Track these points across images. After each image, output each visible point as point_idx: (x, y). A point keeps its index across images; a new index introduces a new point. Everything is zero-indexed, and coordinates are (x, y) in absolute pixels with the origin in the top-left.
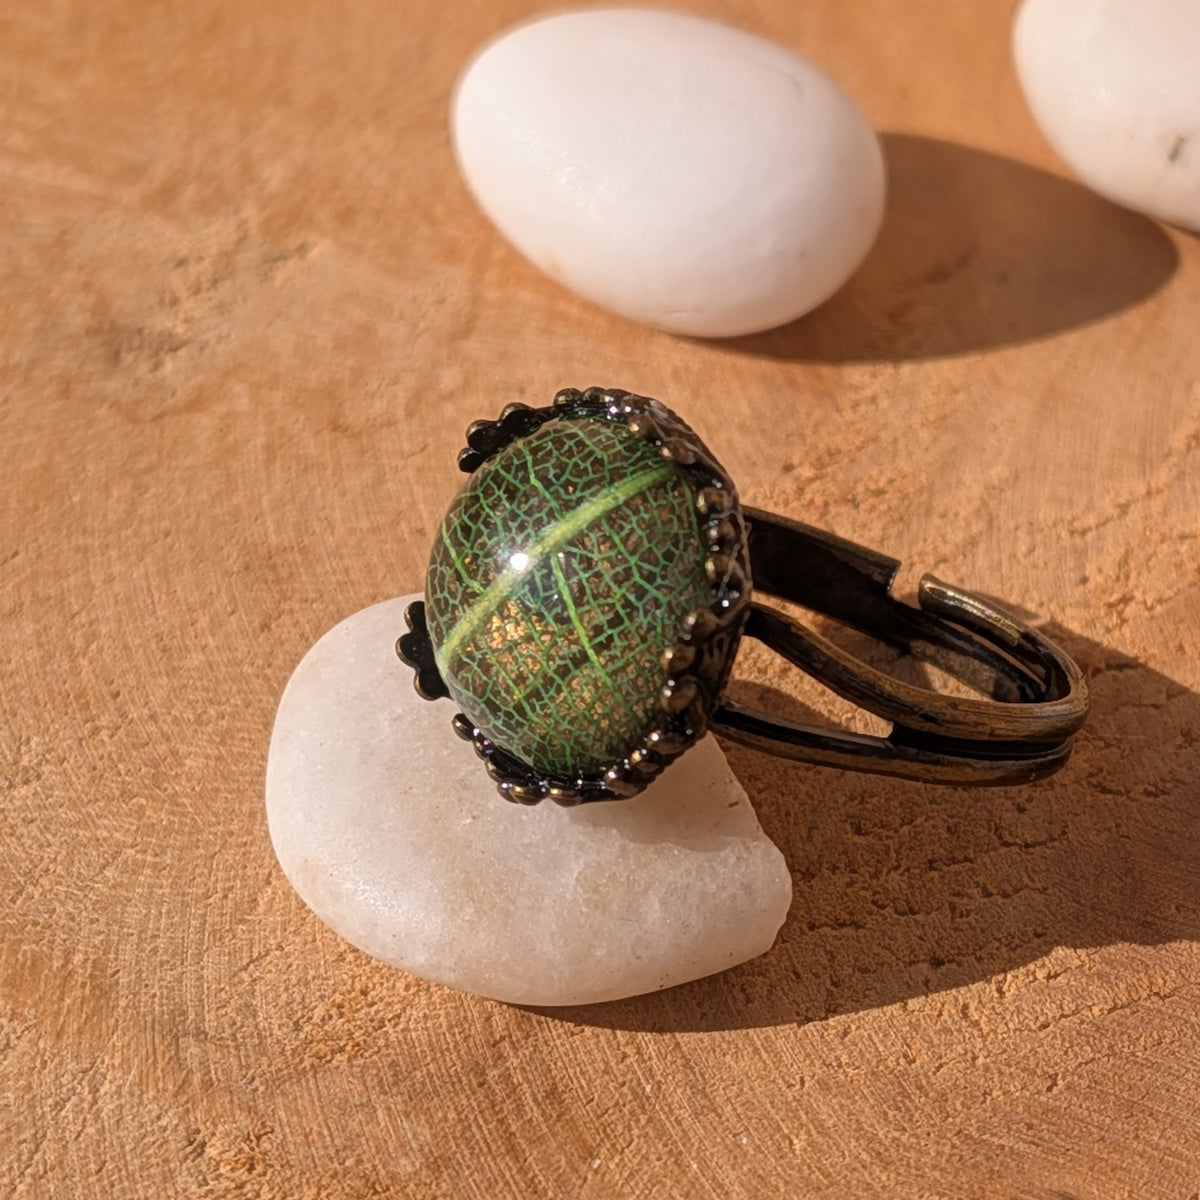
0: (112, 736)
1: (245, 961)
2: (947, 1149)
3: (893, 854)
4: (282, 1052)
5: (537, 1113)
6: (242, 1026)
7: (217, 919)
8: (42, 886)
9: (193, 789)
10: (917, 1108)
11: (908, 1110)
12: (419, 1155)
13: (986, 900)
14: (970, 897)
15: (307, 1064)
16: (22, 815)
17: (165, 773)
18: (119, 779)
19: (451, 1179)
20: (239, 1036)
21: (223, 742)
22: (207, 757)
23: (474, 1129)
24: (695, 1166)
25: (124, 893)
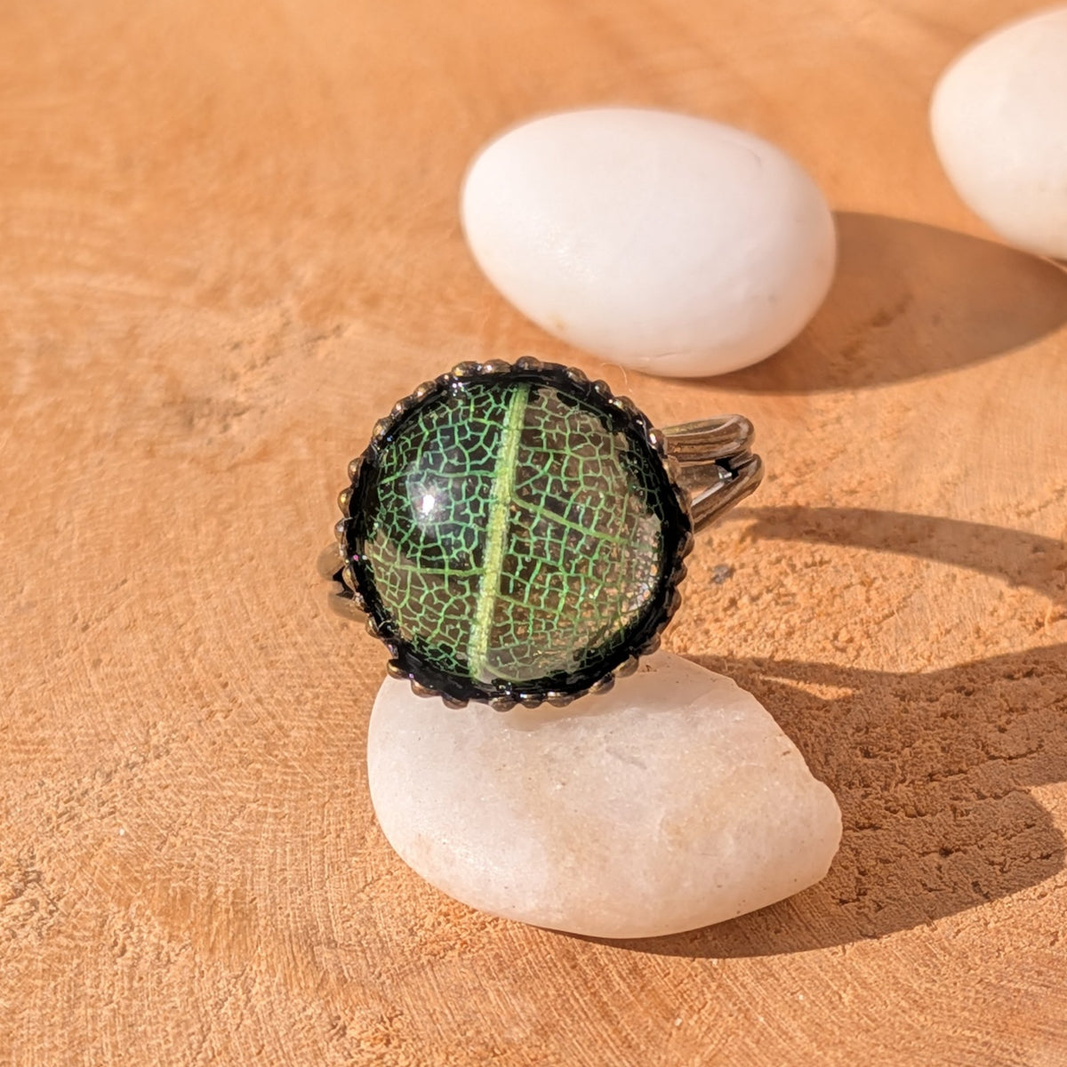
0: (226, 717)
1: (362, 885)
2: (972, 994)
3: (898, 770)
4: (403, 953)
5: (623, 986)
6: (366, 934)
7: (334, 854)
8: (182, 837)
9: (300, 754)
10: (943, 965)
11: (935, 966)
12: (528, 1024)
13: (982, 802)
14: (967, 800)
15: (424, 960)
16: (158, 783)
17: (274, 743)
18: (237, 750)
19: (558, 1041)
20: (364, 942)
21: (320, 717)
22: (309, 728)
23: (572, 1001)
24: (761, 1019)
25: (252, 838)
